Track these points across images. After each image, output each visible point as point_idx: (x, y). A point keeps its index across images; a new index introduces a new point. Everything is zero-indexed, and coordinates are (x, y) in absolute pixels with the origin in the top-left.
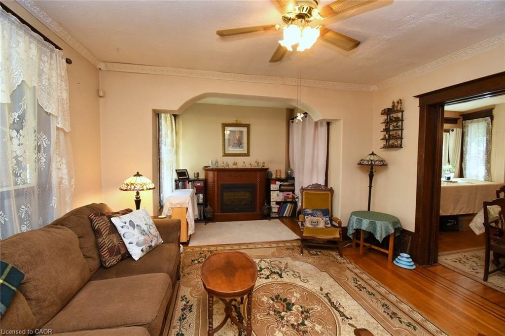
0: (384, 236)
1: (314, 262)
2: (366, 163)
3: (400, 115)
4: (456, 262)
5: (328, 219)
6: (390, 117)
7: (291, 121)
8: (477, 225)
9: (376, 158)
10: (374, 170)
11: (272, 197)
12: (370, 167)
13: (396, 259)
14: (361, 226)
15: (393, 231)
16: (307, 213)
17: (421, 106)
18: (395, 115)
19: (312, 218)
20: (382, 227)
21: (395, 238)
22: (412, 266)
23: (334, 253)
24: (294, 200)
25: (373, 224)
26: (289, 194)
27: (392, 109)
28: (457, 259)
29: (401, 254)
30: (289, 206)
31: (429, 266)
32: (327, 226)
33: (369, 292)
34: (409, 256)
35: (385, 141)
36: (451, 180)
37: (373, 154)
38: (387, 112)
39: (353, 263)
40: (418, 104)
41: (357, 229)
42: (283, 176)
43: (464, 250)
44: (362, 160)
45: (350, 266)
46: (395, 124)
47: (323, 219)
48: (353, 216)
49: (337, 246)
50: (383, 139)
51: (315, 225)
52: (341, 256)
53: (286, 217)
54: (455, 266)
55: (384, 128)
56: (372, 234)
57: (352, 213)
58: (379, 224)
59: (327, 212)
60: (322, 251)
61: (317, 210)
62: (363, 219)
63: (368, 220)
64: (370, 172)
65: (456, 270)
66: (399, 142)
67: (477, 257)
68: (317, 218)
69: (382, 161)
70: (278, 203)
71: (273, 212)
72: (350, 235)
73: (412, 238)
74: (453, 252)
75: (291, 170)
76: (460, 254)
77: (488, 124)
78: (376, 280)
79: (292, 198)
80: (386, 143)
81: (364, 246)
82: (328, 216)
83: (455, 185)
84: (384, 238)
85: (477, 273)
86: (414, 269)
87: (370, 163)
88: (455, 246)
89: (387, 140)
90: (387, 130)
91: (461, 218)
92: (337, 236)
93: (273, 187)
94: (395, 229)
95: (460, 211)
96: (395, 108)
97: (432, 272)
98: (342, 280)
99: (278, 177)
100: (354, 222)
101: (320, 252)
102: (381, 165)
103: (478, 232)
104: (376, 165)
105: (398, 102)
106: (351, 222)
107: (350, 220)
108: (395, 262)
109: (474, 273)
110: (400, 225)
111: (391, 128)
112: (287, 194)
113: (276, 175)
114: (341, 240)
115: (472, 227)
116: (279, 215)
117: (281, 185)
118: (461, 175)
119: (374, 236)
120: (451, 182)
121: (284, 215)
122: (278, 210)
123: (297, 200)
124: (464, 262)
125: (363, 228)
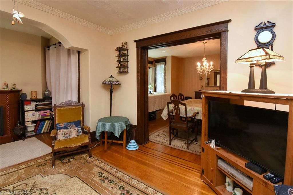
0: (120, 133)
1: (66, 171)
2: (107, 83)
3: (126, 52)
4: (157, 137)
5: (80, 128)
6: (121, 53)
7: (47, 49)
8: (165, 115)
9: (113, 80)
10: (113, 88)
11: (26, 117)
12: (110, 85)
13: (128, 146)
14: (105, 129)
15: (125, 128)
16: (61, 127)
17: (137, 47)
18: (124, 52)
19: (65, 130)
20: (118, 126)
21: (127, 132)
22: (137, 147)
23: (85, 156)
24: (52, 117)
25: (113, 126)
26: (46, 112)
27: (121, 48)
28: (157, 135)
29: (130, 141)
30: (47, 123)
31: (145, 144)
32: (78, 134)
33: (110, 181)
34: (135, 141)
35: (119, 69)
36: (152, 93)
37: (112, 77)
38: (119, 49)
39: (100, 159)
40: (135, 46)
41: (102, 131)
42: (40, 97)
43: (159, 129)
44: (105, 81)
45: (97, 162)
46: (124, 57)
47: (75, 130)
48: (99, 122)
49: (87, 149)
50: (117, 67)
51: (67, 137)
52: (90, 156)
53: (44, 133)
54: (157, 140)
55: (118, 60)
56: (113, 133)
57: (99, 120)
58: (117, 125)
59: (79, 123)
60: (74, 157)
61: (70, 123)
62: (106, 123)
63: (110, 124)
64: (111, 90)
65: (158, 142)
66: (127, 70)
67: (165, 132)
68: (70, 130)
69: (117, 81)
70: (34, 122)
71: (29, 132)
72: (97, 137)
73: (136, 129)
74: (155, 131)
75: (49, 91)
76: (158, 132)
77: (164, 66)
78: (116, 167)
79: (50, 116)
80: (120, 70)
81: (108, 142)
82: (80, 126)
83: (153, 95)
84: (120, 134)
85: (166, 141)
86: (138, 149)
87: (110, 82)
88: (156, 128)
89: (120, 68)
90: (119, 61)
91: (156, 112)
92: (87, 140)
93: (27, 107)
94: (127, 126)
95: (156, 109)
96: (124, 48)
97: (147, 147)
98: (90, 178)
99: (34, 97)
100: (100, 126)
101: (73, 158)
102: (116, 84)
103: (165, 119)
104: (114, 84)
105: (125, 44)
106: (98, 127)
107: (97, 125)
108: (127, 148)
109: (165, 142)
110: (129, 122)
111: (122, 60)
112: (44, 113)
113: (31, 96)
114: (90, 143)
115: (162, 117)
116: (36, 133)
117: (36, 106)
118: (155, 91)
119: (114, 134)
120: (152, 94)
121: (42, 132)
122: (35, 129)
123: (54, 116)
124: (160, 136)
125: (106, 130)
